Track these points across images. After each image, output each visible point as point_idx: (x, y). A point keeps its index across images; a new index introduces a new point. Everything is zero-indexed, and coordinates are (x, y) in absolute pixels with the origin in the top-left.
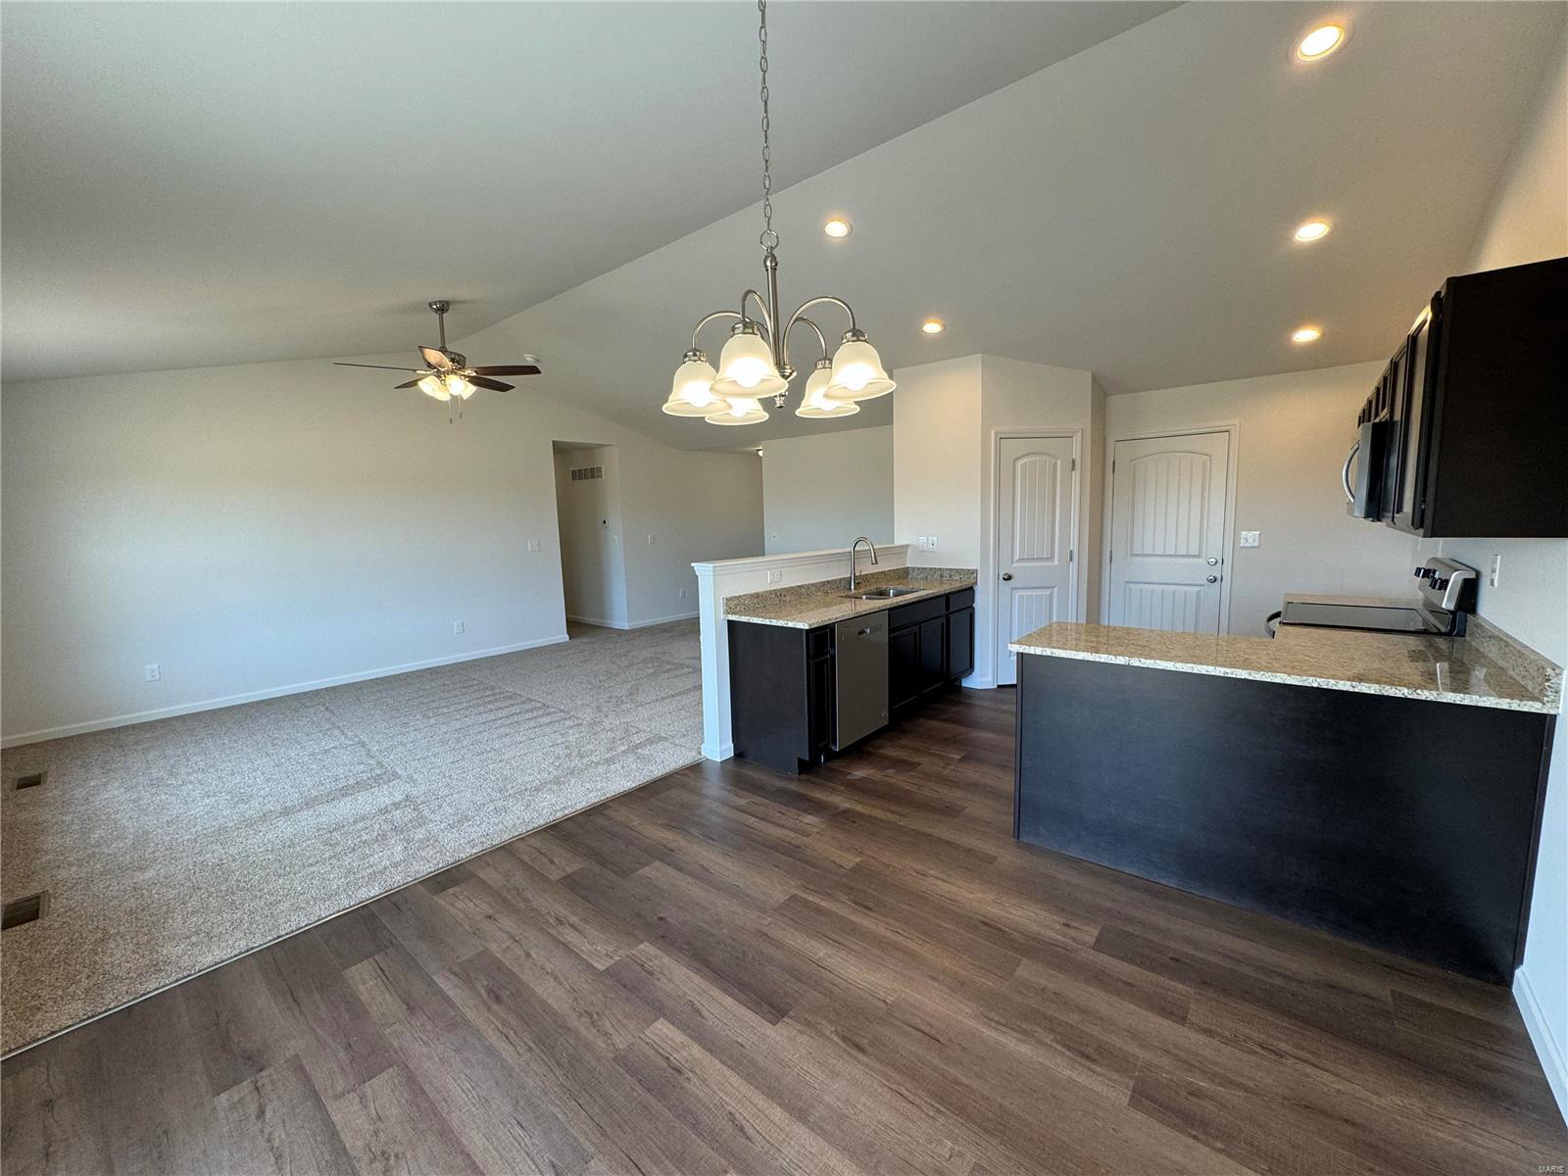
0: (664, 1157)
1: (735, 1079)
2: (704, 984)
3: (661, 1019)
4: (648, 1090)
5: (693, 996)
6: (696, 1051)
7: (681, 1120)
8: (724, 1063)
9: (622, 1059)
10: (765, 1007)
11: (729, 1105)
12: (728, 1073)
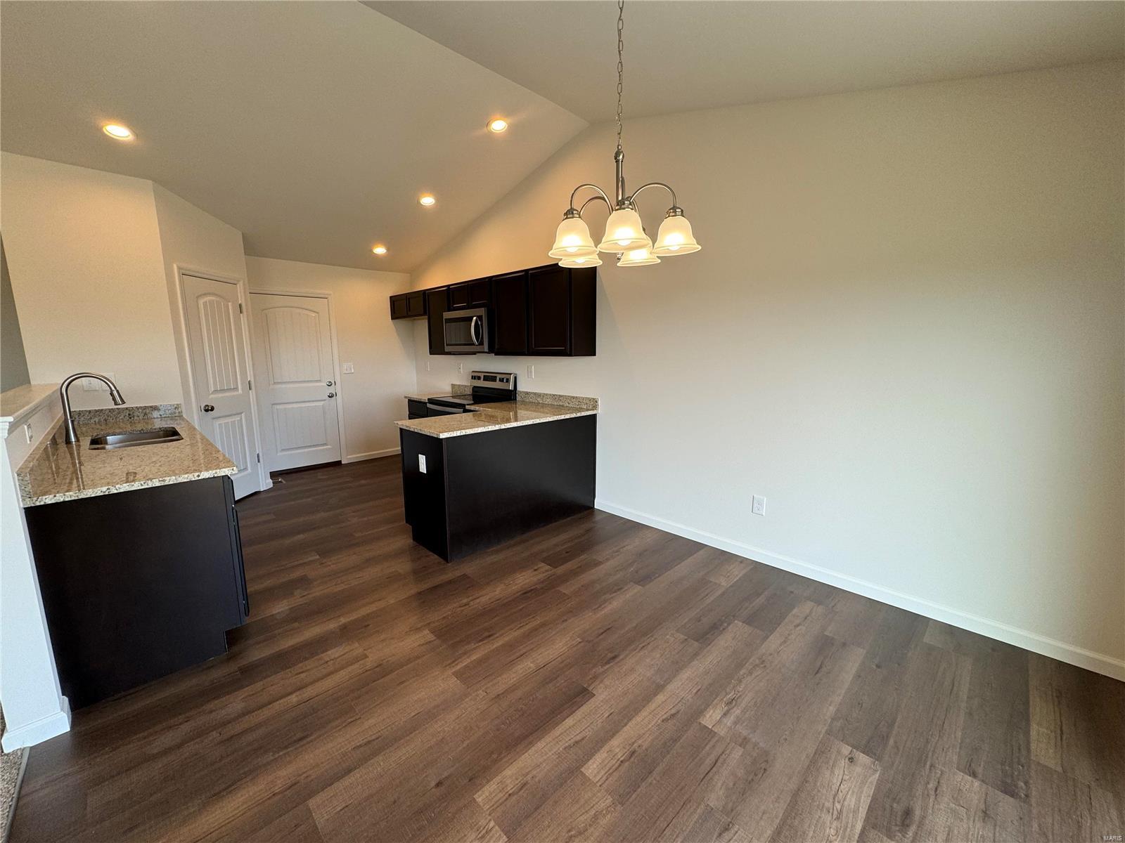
0: (698, 758)
1: (638, 719)
2: (548, 738)
3: (583, 770)
4: (650, 773)
5: (560, 747)
6: (615, 742)
7: (671, 749)
8: (626, 725)
9: (621, 798)
10: (578, 699)
11: (657, 721)
12: (634, 721)
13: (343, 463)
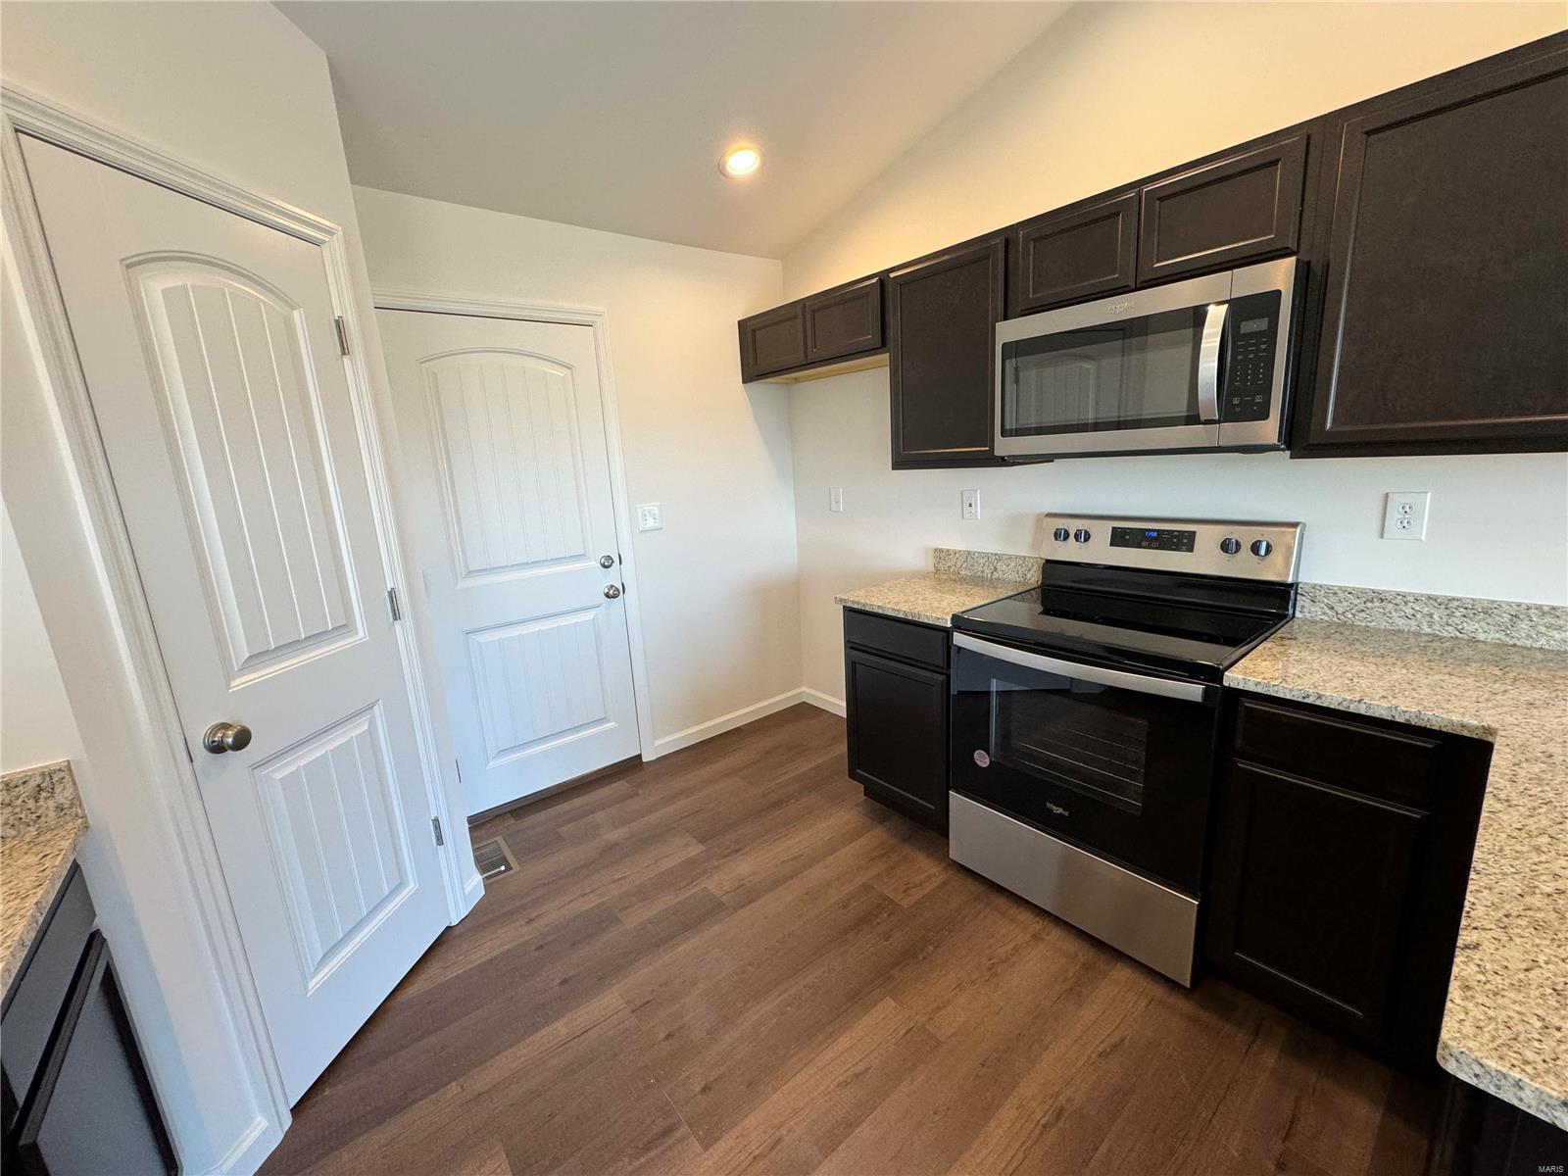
13: (644, 760)
